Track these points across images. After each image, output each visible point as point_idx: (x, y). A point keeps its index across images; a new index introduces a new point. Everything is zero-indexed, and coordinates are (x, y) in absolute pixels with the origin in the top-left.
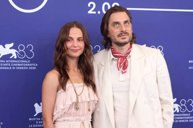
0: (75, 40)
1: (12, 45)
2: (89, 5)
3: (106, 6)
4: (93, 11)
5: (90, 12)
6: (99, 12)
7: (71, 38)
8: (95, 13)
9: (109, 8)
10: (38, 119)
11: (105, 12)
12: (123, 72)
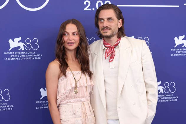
0: (71, 34)
1: (20, 39)
2: (85, 3)
3: (100, 3)
4: (88, 8)
5: (86, 9)
6: (93, 9)
7: (67, 32)
8: (90, 9)
9: (102, 4)
10: (43, 102)
12: (110, 60)
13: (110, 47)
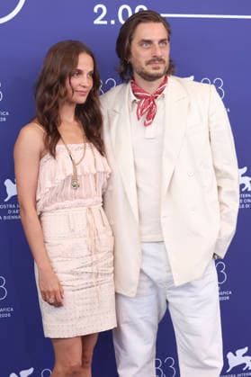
2: (96, 10)
3: (125, 11)
4: (102, 20)
5: (97, 21)
6: (113, 22)
8: (105, 22)
9: (130, 14)
10: (11, 206)
11: (123, 22)
12: (147, 122)
13: (146, 97)
